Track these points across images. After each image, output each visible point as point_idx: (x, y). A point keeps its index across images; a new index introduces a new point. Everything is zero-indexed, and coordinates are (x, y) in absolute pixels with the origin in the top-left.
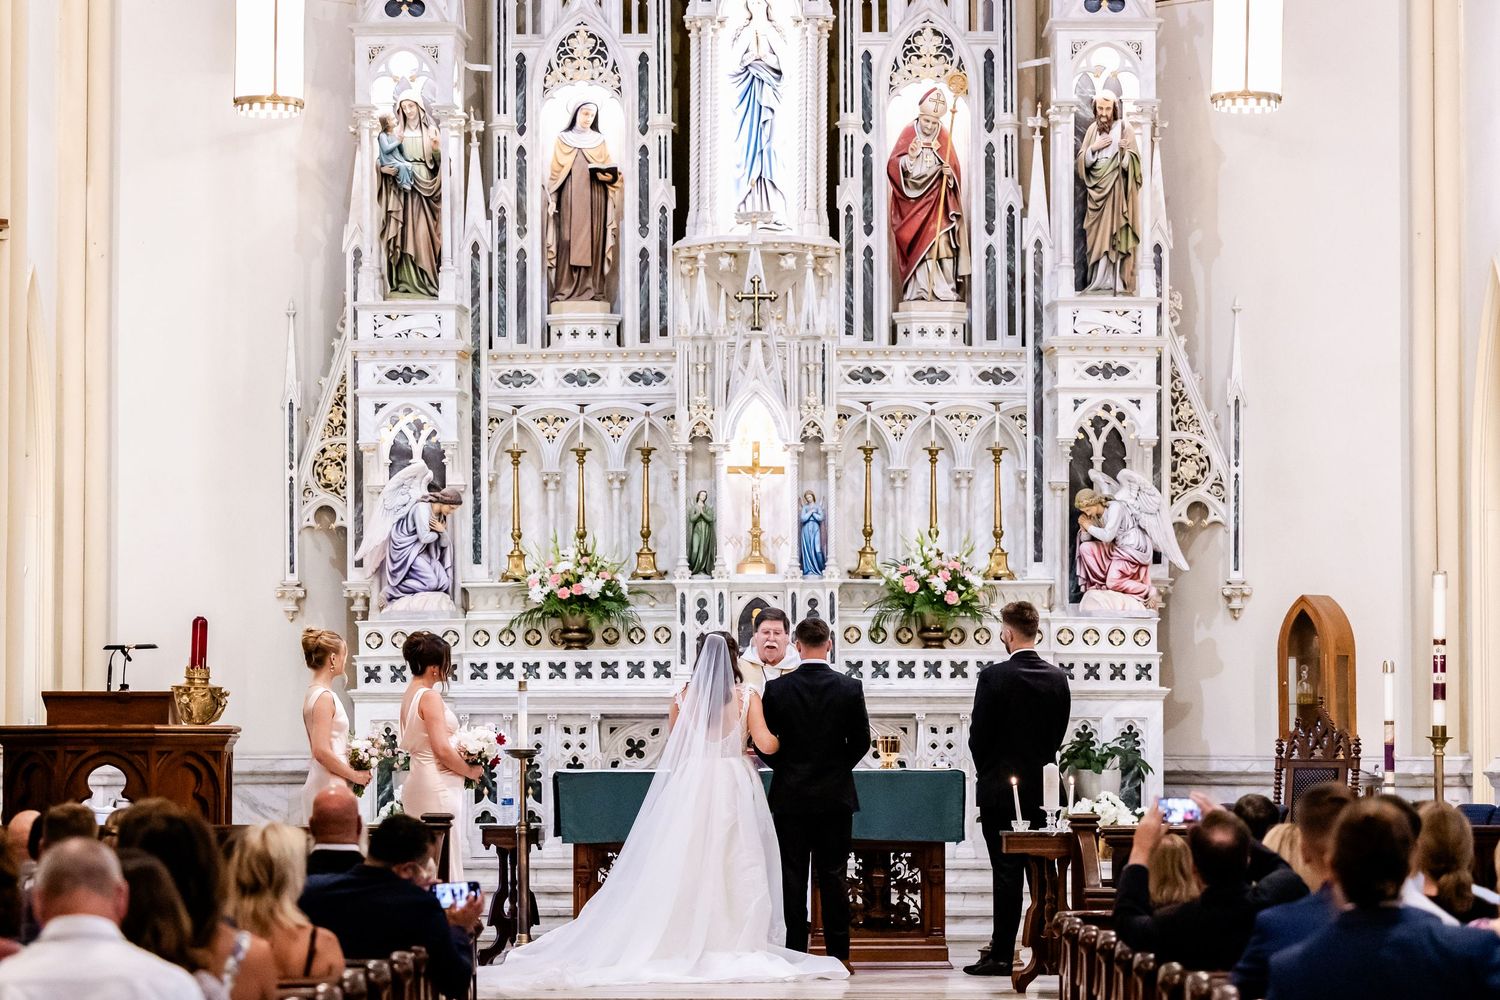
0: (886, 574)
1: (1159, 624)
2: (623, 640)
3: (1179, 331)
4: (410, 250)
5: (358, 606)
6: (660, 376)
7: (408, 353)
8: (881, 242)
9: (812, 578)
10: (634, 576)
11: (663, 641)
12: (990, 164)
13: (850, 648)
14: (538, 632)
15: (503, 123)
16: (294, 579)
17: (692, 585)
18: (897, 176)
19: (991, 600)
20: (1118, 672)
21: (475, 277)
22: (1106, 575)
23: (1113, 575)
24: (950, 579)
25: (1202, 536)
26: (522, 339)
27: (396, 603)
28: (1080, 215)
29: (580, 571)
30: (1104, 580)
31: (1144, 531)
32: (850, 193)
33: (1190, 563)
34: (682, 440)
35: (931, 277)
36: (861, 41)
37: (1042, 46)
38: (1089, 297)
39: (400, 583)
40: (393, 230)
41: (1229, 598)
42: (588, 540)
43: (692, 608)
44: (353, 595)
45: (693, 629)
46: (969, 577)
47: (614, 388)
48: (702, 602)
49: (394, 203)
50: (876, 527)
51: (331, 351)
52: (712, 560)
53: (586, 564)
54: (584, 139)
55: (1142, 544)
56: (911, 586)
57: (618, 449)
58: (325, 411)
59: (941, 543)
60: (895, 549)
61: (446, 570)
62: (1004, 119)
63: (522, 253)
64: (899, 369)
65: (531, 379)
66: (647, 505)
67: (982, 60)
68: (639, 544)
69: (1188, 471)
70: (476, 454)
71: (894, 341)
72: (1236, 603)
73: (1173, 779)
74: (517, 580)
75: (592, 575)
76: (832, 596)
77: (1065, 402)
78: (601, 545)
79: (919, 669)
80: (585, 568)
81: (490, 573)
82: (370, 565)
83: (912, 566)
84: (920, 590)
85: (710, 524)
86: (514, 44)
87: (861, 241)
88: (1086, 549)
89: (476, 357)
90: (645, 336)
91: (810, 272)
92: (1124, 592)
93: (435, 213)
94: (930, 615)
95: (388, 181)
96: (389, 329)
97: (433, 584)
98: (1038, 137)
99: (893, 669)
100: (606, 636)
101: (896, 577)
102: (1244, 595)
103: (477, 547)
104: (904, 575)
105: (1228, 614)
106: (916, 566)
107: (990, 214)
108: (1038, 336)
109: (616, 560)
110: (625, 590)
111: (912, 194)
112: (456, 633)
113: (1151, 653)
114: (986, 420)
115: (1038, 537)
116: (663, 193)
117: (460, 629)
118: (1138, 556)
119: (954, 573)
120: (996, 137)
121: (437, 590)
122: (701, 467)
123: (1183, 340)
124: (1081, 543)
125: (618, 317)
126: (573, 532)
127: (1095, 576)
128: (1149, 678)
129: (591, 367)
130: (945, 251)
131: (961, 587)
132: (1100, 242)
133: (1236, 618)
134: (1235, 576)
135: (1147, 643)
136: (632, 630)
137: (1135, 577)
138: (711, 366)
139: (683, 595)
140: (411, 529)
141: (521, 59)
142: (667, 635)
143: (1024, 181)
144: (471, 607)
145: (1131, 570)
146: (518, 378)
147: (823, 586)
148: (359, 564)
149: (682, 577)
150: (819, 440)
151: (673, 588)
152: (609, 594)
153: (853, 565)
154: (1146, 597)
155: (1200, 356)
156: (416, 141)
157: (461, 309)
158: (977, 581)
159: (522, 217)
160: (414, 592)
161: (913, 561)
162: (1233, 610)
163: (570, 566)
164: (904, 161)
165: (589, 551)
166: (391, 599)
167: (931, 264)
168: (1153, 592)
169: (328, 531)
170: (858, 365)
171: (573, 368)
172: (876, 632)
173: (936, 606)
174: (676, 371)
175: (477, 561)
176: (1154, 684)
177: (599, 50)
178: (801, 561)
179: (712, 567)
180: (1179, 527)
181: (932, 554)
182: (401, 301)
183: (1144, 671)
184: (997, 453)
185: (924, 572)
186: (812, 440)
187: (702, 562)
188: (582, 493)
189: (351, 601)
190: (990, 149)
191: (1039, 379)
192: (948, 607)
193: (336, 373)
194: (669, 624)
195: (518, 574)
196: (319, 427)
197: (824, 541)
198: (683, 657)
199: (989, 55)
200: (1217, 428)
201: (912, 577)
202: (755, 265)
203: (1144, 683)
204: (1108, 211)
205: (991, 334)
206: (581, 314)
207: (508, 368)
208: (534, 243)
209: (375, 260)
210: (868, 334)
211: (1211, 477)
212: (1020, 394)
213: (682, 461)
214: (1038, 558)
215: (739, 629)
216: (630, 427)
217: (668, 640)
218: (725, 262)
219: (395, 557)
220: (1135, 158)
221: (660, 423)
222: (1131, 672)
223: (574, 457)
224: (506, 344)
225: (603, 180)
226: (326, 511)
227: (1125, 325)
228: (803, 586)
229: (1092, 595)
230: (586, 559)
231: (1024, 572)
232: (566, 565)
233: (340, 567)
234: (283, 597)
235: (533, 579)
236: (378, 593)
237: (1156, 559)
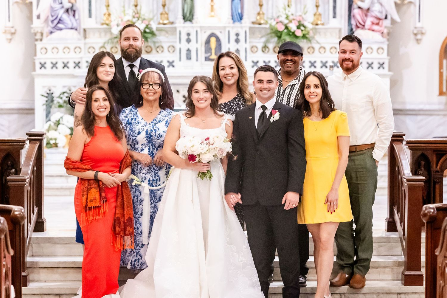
0: (270, 22)
1: (388, 45)
2: (154, 51)
5: (38, 36)
9: (237, 24)
10: (159, 23)
11: (171, 51)
13: (252, 55)
14: (116, 48)
16: (10, 24)
17: (184, 27)
19: (315, 34)
20: (370, 66)
22: (365, 23)
23: (368, 23)
24: (298, 24)
25: (404, 8)
27: (53, 35)
29: (135, 20)
30: (364, 26)
31: (381, 4)
33: (400, 18)
39: (56, 25)
41: (416, 35)
42: (138, 8)
43: (184, 37)
44: (36, 31)
45: (184, 46)
46: (306, 24)
48: (188, 34)
50: (264, 3)
52: (193, 16)
53: (137, 17)
55: (381, 10)
56: (281, 28)
59: (292, 10)
60: (272, 13)
61: (76, 20)
68: (161, 10)
72: (419, 37)
73: (396, 112)
74: (107, 25)
75: (140, 22)
76: (246, 32)
78: (145, 10)
80: (136, 19)
81: (96, 22)
82: (43, 17)
83: (280, 19)
84: (285, 29)
85: (192, 0)
88: (356, 12)
92: (373, 31)
97: (70, 26)
99: (272, 64)
100: (147, 49)
101: (274, 23)
102: (422, 34)
103: (90, 11)
104: (277, 23)
105: (415, 42)
106: (283, 19)
109: (151, 16)
110: (154, 29)
112: (80, 48)
113: (384, 57)
115: (335, 7)
117: (82, 46)
118: (379, 15)
119: (299, 22)
121: (72, 29)
124: (354, 9)
126: (133, 3)
127: (360, 24)
128: (383, 68)
131: (302, 28)
133: (418, 43)
134: (419, 25)
135: (383, 53)
136: (158, 47)
137: (378, 24)
139: (180, 32)
140: (60, 2)
142: (173, 49)
144: (87, 36)
145: (376, 21)
147: (242, 27)
148: (38, 17)
149: (180, 23)
151: (175, 29)
152: (147, 30)
153: (254, 20)
154: (382, 33)
158: (309, 26)
160: (61, 29)
161: (281, 16)
162: (417, 40)
163: (130, 18)
165: (139, 11)
166: (51, 33)
168: (386, 31)
169: (26, 4)
172: (265, 48)
173: (292, 36)
175: (90, 16)
176: (385, 71)
178: (232, 16)
179: (193, 19)
181: (289, 14)
183: (381, 65)
185: (286, 22)
187: (188, 17)
189: (35, 34)
192: (296, 37)
194: (174, 44)
195: (107, 22)
197: (242, 8)
198: (180, 58)
201: (280, 24)
203: (381, 71)
214: (334, 17)
215: (205, 46)
217: (174, 51)
219: (53, 14)
222: (376, 65)
228: (233, 28)
229: (359, 32)
230: (137, 15)
231: (328, 23)
232: (128, 18)
233: (30, 18)
234: (5, 32)
235: (113, 24)
236: (46, 30)
237: (386, 18)
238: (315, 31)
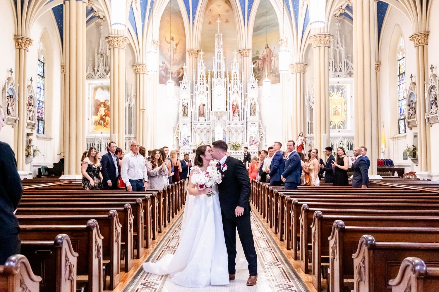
3: (260, 120)
4: (185, 112)
5: (180, 147)
6: (209, 124)
7: (185, 122)
8: (231, 111)
12: (242, 104)
15: (194, 100)
16: (174, 144)
18: (233, 105)
20: (254, 153)
21: (191, 115)
23: (254, 143)
24: (238, 144)
26: (196, 121)
28: (250, 109)
31: (257, 139)
32: (228, 106)
33: (261, 142)
34: (212, 131)
35: (236, 114)
36: (229, 92)
37: (247, 92)
38: (251, 116)
40: (184, 110)
47: (205, 125)
49: (184, 107)
50: (230, 139)
51: (177, 122)
54: (202, 101)
56: (234, 145)
57: (205, 131)
58: (177, 128)
59: (237, 140)
61: (189, 143)
62: (243, 99)
63: (196, 112)
64: (233, 124)
65: (197, 125)
66: (208, 137)
67: (241, 94)
68: (207, 141)
69: (261, 133)
70: (192, 132)
71: (232, 121)
77: (249, 127)
78: (204, 141)
79: (235, 153)
81: (193, 144)
82: (181, 143)
85: (214, 139)
86: (195, 92)
87: (229, 111)
88: (251, 141)
89: (192, 123)
90: (208, 120)
91: (224, 114)
92: (255, 145)
93: (187, 109)
94: (236, 148)
95: (183, 105)
96: (183, 120)
97: (187, 144)
98: (246, 101)
99: (232, 153)
101: (232, 144)
105: (265, 147)
107: (242, 108)
108: (246, 120)
111: (234, 106)
114: (241, 128)
115: (246, 140)
116: (210, 107)
120: (242, 101)
122: (213, 133)
123: (260, 121)
125: (205, 119)
126: (201, 139)
127: (252, 143)
129: (203, 123)
130: (237, 112)
132: (252, 111)
134: (266, 144)
138: (214, 123)
140: (185, 139)
141: (196, 94)
143: (245, 105)
145: (255, 143)
146: (196, 125)
150: (225, 130)
155: (262, 122)
156: (186, 102)
157: (190, 118)
158: (240, 144)
159: (196, 109)
160: (185, 145)
164: (233, 103)
167: (236, 113)
168: (258, 145)
169: (177, 139)
170: (229, 123)
171: (201, 124)
172: (231, 149)
173: (236, 146)
174: (211, 124)
175: (192, 142)
177: (203, 93)
180: (260, 139)
182: (184, 117)
184: (242, 132)
185: (235, 143)
186: (224, 130)
188: (202, 136)
190: (242, 102)
191: (246, 124)
192: (238, 147)
193: (178, 124)
196: (176, 130)
197: (226, 140)
199: (241, 93)
200: (264, 129)
202: (219, 113)
204: (253, 108)
205: (242, 120)
206: (202, 118)
207: (195, 124)
208: (197, 112)
209: (182, 113)
210: (230, 120)
211: (263, 134)
212: (245, 126)
213: (212, 133)
216: (207, 129)
218: (216, 113)
219: (184, 142)
220: (256, 103)
221: (210, 129)
222: (255, 153)
223: (201, 132)
224: (195, 121)
225: (204, 105)
226: (177, 137)
227: (255, 119)
229: (252, 145)
230: (202, 142)
231: (245, 143)
232: (200, 143)
233: (178, 143)
234: (173, 146)
235: (197, 144)
236: (182, 145)
237: (258, 142)
238: (242, 145)
